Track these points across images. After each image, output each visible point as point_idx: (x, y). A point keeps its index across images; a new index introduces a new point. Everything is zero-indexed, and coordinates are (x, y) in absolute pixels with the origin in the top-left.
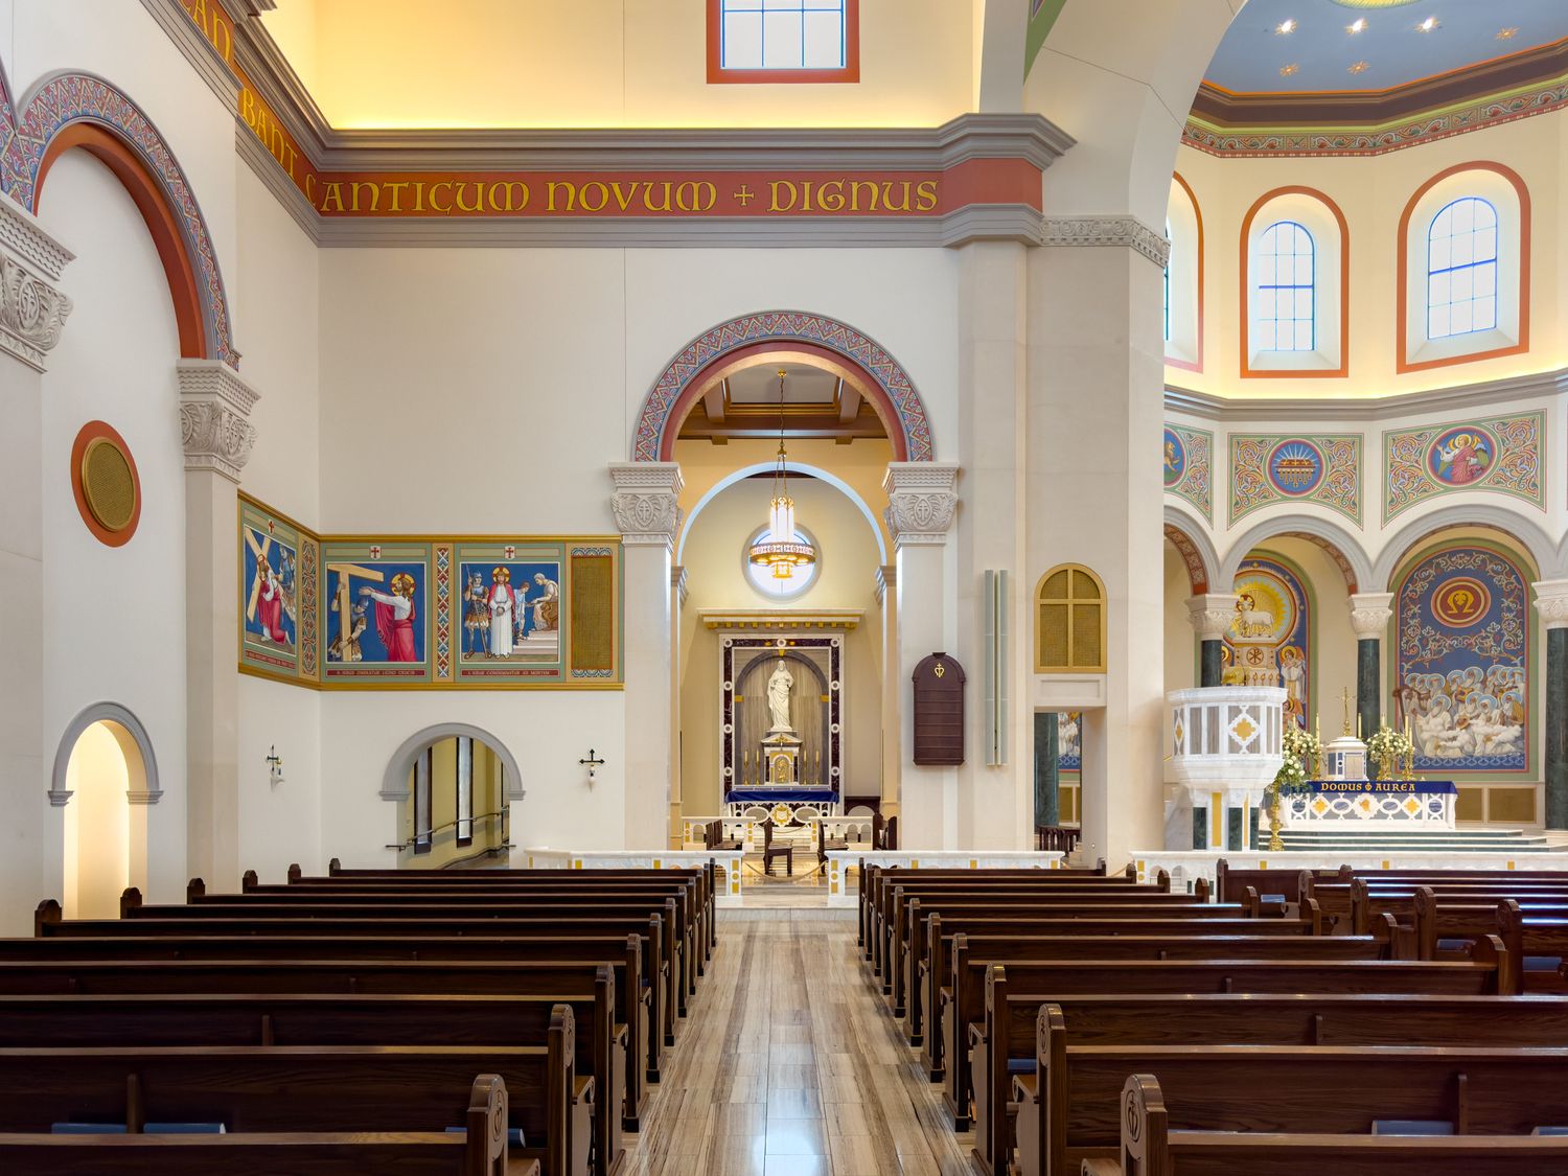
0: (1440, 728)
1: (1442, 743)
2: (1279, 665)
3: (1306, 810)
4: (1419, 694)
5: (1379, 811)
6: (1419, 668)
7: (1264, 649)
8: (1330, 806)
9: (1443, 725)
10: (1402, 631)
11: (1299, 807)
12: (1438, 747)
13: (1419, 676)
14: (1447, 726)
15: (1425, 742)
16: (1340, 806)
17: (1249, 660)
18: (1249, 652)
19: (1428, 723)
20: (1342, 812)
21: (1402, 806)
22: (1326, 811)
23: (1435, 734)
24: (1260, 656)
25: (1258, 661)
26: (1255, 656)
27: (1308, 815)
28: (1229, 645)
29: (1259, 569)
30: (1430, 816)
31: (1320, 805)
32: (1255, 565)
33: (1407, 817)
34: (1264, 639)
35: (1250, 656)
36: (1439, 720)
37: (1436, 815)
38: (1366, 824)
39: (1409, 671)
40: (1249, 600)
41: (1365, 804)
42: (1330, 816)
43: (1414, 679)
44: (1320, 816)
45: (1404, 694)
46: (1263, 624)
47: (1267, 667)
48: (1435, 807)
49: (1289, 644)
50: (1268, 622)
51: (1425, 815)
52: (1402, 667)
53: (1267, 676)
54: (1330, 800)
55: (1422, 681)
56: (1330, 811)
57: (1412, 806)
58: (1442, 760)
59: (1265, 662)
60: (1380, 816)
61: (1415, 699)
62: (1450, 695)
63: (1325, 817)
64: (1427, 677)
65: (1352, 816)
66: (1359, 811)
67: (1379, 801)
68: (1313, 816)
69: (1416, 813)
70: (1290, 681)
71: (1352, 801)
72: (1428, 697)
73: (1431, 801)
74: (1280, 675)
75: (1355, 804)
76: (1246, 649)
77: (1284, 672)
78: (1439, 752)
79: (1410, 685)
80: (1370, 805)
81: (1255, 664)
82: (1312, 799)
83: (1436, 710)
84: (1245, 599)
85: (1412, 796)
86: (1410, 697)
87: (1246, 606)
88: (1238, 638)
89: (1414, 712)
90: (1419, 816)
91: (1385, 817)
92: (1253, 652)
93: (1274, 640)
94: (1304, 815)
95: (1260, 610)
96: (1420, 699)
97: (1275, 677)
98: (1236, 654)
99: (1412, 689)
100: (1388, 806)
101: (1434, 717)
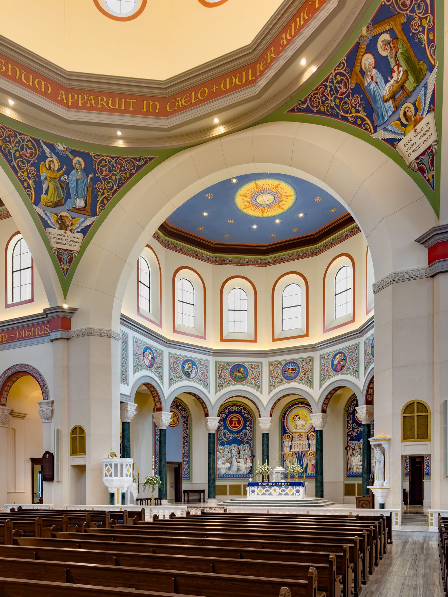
0: (358, 461)
1: (358, 467)
2: (308, 439)
3: (256, 492)
4: (352, 449)
5: (279, 493)
6: (352, 439)
7: (303, 434)
8: (263, 491)
9: (359, 460)
10: (348, 425)
11: (253, 491)
12: (357, 468)
13: (352, 442)
14: (360, 460)
15: (354, 467)
16: (267, 491)
17: (298, 438)
18: (298, 435)
19: (354, 459)
20: (267, 493)
21: (287, 491)
22: (262, 492)
23: (356, 463)
24: (302, 437)
25: (301, 438)
26: (300, 437)
27: (256, 494)
28: (291, 433)
29: (302, 405)
30: (296, 494)
31: (260, 491)
32: (300, 404)
33: (289, 495)
34: (303, 430)
35: (299, 437)
36: (357, 458)
37: (298, 494)
38: (275, 497)
39: (350, 440)
40: (298, 417)
41: (275, 490)
42: (264, 494)
43: (351, 443)
44: (260, 494)
45: (348, 448)
46: (303, 425)
47: (304, 440)
48: (298, 491)
49: (312, 432)
50: (304, 424)
51: (294, 494)
52: (348, 438)
53: (304, 444)
54: (264, 489)
55: (353, 444)
56: (264, 492)
57: (290, 491)
58: (358, 473)
59: (303, 439)
60: (280, 494)
61: (351, 450)
62: (360, 449)
63: (262, 495)
64: (354, 442)
65: (270, 494)
66: (273, 492)
67: (279, 489)
68: (258, 494)
69: (292, 493)
70: (312, 445)
71: (271, 489)
72: (354, 450)
73: (296, 489)
74: (309, 443)
75: (272, 490)
76: (297, 434)
77: (310, 442)
78: (357, 470)
79: (350, 445)
80: (277, 491)
81: (300, 439)
82: (258, 488)
83: (357, 454)
84: (297, 416)
85: (290, 487)
86: (349, 450)
87: (297, 419)
88: (294, 431)
89: (351, 455)
90: (293, 494)
91: (281, 495)
92: (299, 435)
93: (307, 430)
94: (255, 494)
95: (302, 420)
96: (352, 450)
97: (307, 444)
98: (293, 436)
99: (350, 447)
100: (283, 491)
101: (356, 457)
